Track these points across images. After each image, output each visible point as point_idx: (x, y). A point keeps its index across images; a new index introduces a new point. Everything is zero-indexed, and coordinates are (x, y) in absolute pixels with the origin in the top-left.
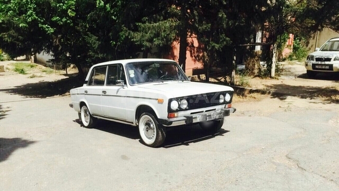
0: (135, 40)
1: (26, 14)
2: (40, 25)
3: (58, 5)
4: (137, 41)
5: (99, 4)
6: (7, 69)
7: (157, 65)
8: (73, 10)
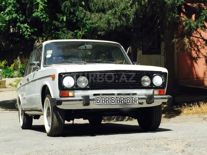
7: (89, 46)
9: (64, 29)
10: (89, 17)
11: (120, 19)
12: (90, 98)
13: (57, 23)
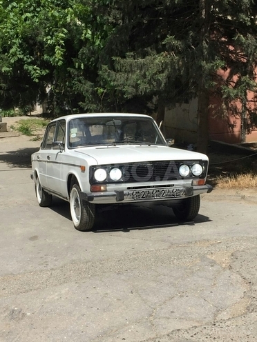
0: (115, 83)
1: (8, 52)
2: (26, 67)
3: (45, 40)
4: (118, 86)
5: (85, 35)
6: (12, 127)
7: (118, 122)
8: (62, 47)
9: (81, 78)
10: (114, 78)
11: (150, 83)
12: (125, 192)
13: (72, 70)
